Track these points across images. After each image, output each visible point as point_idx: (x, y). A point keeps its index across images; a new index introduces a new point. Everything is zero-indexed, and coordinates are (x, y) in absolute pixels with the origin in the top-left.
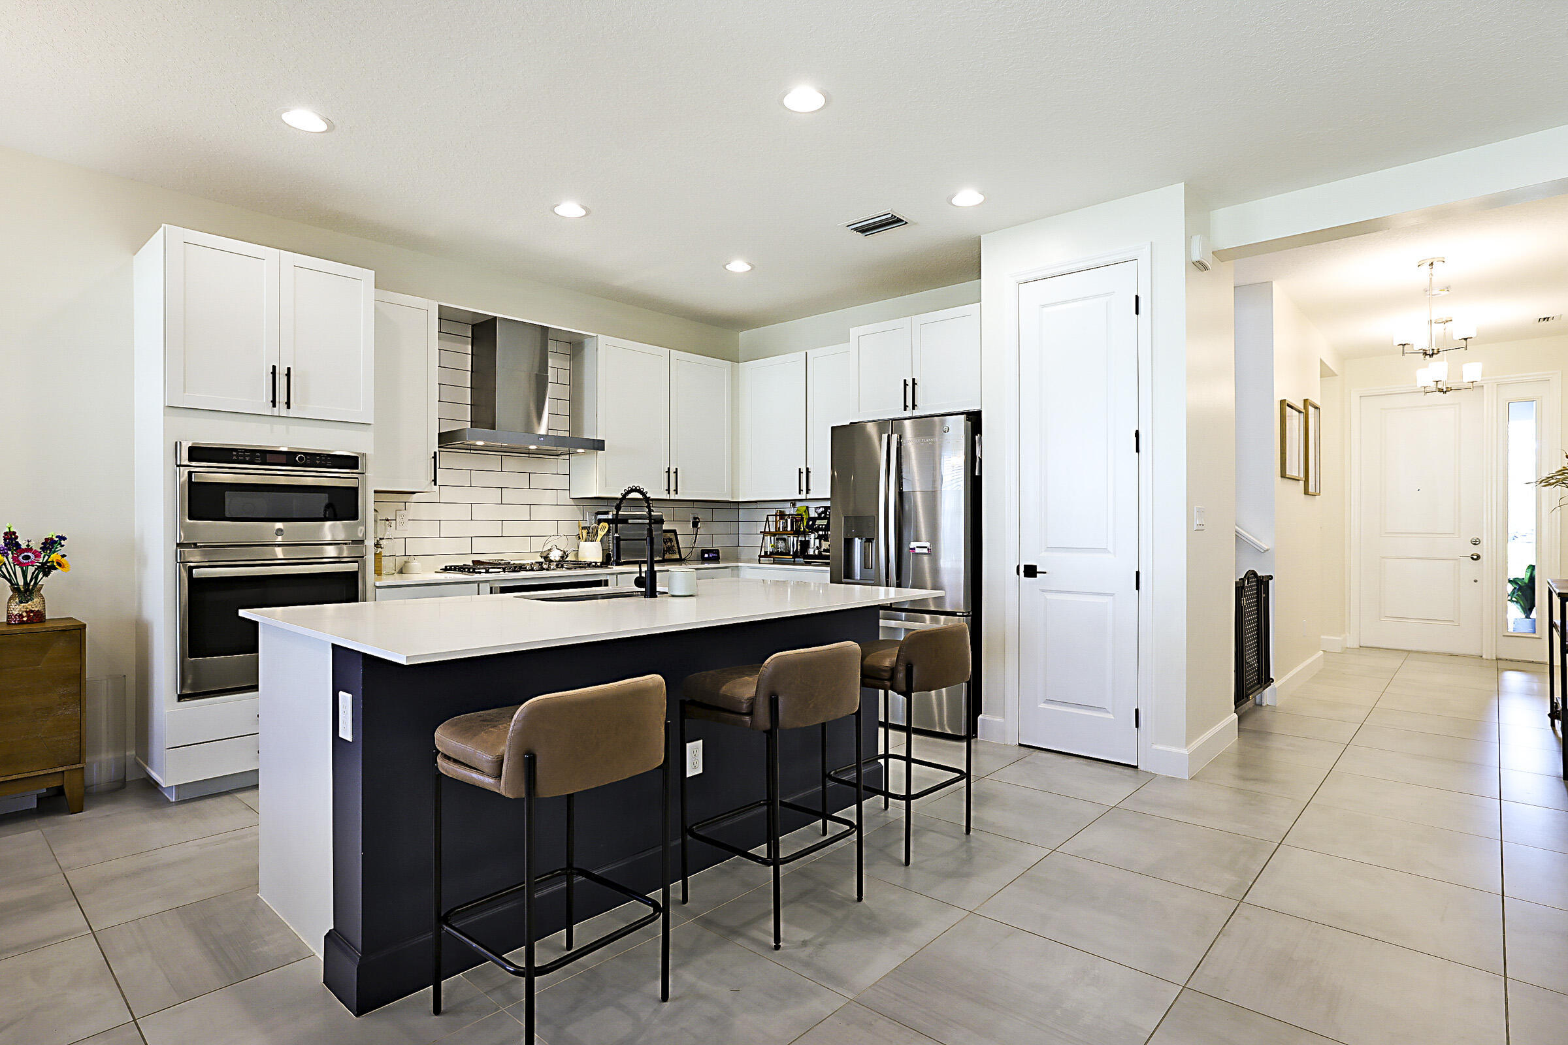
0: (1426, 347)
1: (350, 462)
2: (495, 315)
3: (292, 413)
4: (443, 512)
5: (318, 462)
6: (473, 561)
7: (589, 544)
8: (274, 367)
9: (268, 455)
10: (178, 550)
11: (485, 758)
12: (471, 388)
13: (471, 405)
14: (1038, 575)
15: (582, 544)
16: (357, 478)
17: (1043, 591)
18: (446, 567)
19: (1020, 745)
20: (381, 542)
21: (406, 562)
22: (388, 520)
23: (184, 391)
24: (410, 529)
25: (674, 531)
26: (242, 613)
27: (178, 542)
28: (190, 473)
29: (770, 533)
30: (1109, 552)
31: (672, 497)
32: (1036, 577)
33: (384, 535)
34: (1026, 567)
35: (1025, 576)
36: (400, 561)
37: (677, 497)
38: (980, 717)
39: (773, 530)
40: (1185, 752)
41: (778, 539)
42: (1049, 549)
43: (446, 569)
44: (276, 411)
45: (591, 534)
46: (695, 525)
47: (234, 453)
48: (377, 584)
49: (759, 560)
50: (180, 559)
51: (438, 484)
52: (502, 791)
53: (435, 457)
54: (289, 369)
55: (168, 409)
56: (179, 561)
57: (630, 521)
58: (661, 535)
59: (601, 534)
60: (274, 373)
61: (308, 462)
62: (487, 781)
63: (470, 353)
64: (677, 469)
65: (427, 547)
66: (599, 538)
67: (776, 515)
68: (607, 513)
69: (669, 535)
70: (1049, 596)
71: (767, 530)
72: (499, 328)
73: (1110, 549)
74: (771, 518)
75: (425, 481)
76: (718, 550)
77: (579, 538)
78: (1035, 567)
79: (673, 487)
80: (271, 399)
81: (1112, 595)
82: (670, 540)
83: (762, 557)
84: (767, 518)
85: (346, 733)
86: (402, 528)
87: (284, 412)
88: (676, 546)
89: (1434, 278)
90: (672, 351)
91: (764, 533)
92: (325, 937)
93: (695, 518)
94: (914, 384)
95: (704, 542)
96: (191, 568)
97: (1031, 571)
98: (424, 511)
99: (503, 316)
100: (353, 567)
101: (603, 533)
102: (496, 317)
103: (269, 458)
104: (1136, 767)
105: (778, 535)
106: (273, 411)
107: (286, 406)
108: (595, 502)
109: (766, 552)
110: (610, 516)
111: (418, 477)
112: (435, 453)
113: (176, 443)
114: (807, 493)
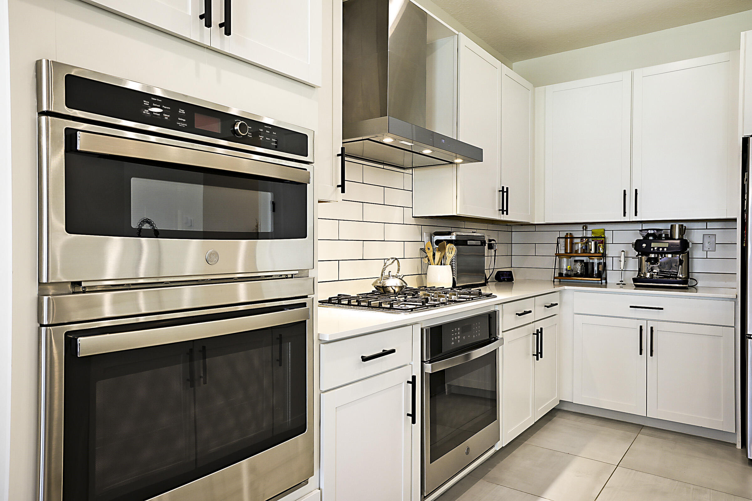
1: (298, 143)
31: (503, 218)
37: (508, 218)
45: (438, 257)
46: (491, 246)
57: (468, 242)
59: (449, 256)
64: (507, 188)
77: (426, 261)
79: (505, 207)
87: (217, 41)
90: (502, 64)
93: (490, 240)
101: (452, 256)
110: (453, 237)
114: (636, 215)
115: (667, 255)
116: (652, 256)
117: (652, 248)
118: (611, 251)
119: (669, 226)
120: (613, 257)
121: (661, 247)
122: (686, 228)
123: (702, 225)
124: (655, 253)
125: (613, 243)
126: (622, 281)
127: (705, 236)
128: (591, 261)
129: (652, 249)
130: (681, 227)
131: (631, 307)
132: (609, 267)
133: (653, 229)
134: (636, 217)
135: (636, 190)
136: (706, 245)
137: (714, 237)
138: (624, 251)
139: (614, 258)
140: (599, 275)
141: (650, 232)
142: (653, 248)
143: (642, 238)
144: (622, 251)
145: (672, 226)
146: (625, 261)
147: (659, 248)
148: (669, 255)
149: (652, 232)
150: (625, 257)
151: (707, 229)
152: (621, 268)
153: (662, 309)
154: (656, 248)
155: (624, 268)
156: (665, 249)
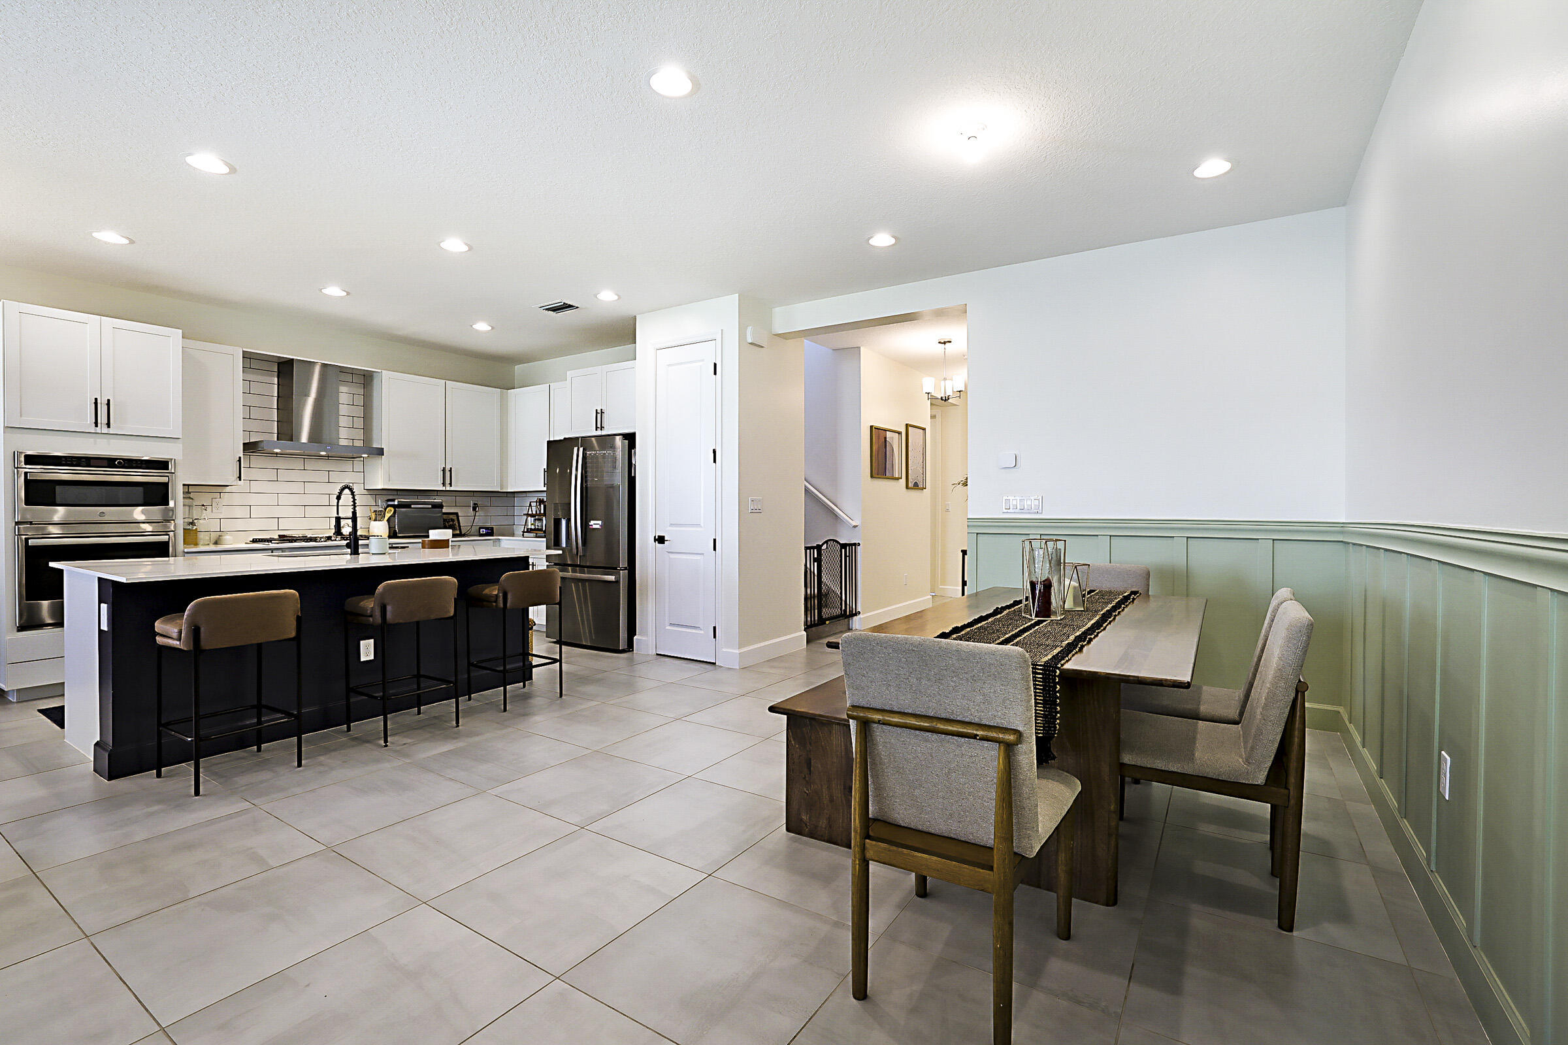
0: (943, 396)
1: (162, 465)
2: (292, 357)
3: (111, 431)
4: (253, 499)
5: (134, 465)
6: (279, 536)
7: (377, 523)
8: (96, 399)
9: (92, 460)
10: (17, 527)
11: (174, 631)
12: (278, 409)
13: (278, 421)
15: (373, 523)
16: (168, 476)
17: (669, 552)
18: (253, 539)
19: (657, 654)
20: (195, 521)
21: (220, 536)
22: (203, 505)
23: (21, 416)
24: (224, 512)
25: (456, 514)
26: (52, 564)
27: (16, 521)
28: (26, 473)
29: (532, 516)
30: (701, 527)
31: (448, 489)
32: (664, 543)
33: (201, 517)
34: (659, 537)
35: (658, 543)
36: (214, 536)
37: (452, 489)
38: (635, 637)
39: (534, 512)
40: (737, 651)
41: (535, 520)
42: (670, 525)
43: (254, 541)
44: (98, 430)
45: (379, 516)
46: (474, 509)
47: (63, 459)
48: (186, 550)
49: (523, 535)
50: (18, 532)
51: (242, 479)
52: (182, 647)
53: (240, 460)
54: (109, 400)
55: (6, 429)
56: (17, 534)
57: (412, 506)
58: (441, 516)
59: (388, 515)
60: (96, 403)
61: (126, 465)
62: (175, 643)
63: (276, 383)
64: (451, 468)
65: (240, 524)
66: (386, 518)
67: (536, 502)
68: (394, 500)
69: (451, 517)
70: (672, 556)
71: (530, 512)
72: (296, 367)
73: (702, 525)
74: (533, 504)
75: (231, 478)
76: (493, 528)
77: (370, 519)
78: (664, 537)
79: (448, 481)
80: (94, 421)
81: (703, 554)
82: (453, 520)
83: (526, 532)
84: (530, 505)
85: (104, 627)
86: (218, 511)
87: (105, 430)
88: (457, 524)
89: (946, 351)
90: (447, 382)
91: (528, 515)
92: (95, 745)
93: (475, 504)
94: (602, 412)
95: (479, 521)
96: (27, 540)
97: (661, 540)
98: (237, 499)
99: (299, 358)
100: (165, 538)
101: (389, 515)
102: (293, 359)
103: (92, 462)
104: (714, 664)
105: (537, 517)
106: (96, 430)
107: (106, 426)
108: (385, 492)
109: (528, 529)
110: (396, 503)
111: (227, 475)
112: (240, 458)
113: (14, 452)
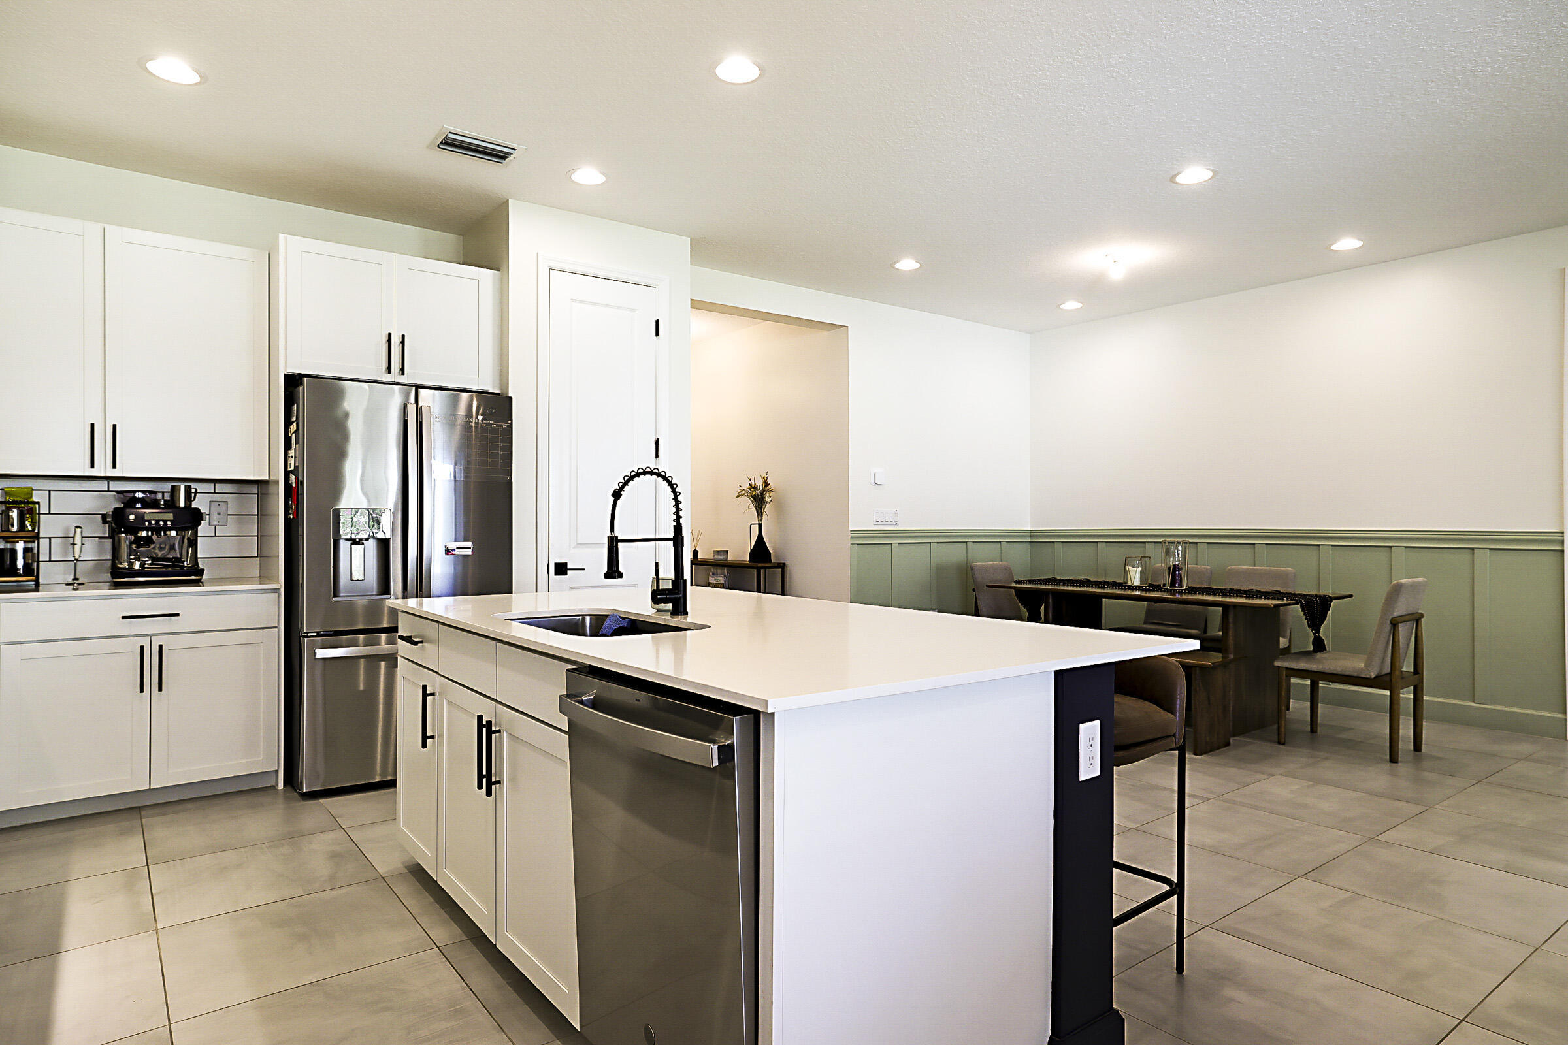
14: (569, 572)
17: (573, 587)
32: (566, 574)
34: (557, 565)
35: (556, 574)
42: (579, 545)
78: (566, 564)
85: (1092, 771)
94: (403, 342)
97: (561, 569)
114: (114, 466)
115: (168, 532)
116: (144, 534)
117: (147, 521)
118: (48, 526)
119: (167, 487)
120: (50, 538)
121: (161, 520)
122: (198, 491)
123: (209, 487)
124: (147, 529)
125: (52, 512)
126: (78, 579)
127: (212, 503)
128: (9, 546)
129: (147, 523)
130: (188, 490)
131: (124, 618)
132: (43, 557)
133: (143, 492)
134: (114, 470)
135: (114, 426)
136: (215, 516)
137: (225, 504)
138: (81, 528)
139: (52, 539)
140: (29, 570)
141: (137, 495)
142: (149, 522)
143: (122, 505)
144: (77, 527)
145: (173, 487)
146: (83, 544)
147: (157, 522)
148: (172, 532)
149: (141, 495)
150: (83, 537)
151: (215, 493)
152: (74, 557)
153: (178, 615)
154: (153, 522)
155: (80, 557)
156: (169, 523)
